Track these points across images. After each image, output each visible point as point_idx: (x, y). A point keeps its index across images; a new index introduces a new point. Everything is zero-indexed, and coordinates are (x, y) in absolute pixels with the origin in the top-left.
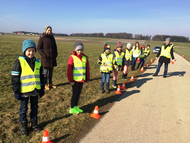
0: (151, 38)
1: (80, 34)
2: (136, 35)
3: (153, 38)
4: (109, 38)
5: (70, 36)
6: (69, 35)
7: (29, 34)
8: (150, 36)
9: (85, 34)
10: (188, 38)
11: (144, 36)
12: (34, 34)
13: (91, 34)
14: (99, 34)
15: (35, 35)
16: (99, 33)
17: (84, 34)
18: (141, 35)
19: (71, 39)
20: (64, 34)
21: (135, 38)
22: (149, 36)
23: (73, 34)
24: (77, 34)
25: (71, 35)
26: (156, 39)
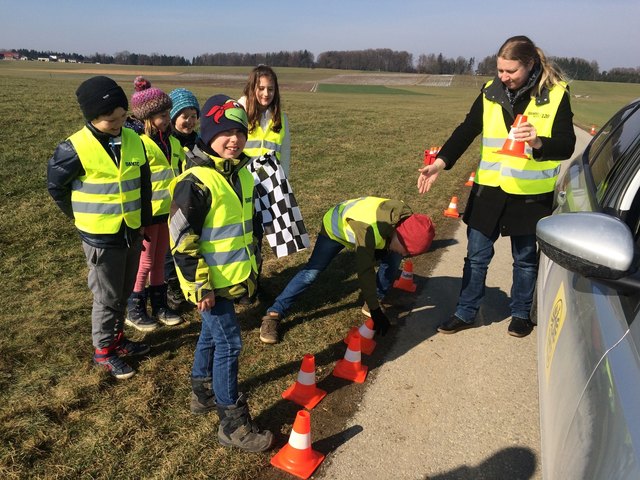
0: (475, 68)
1: (229, 55)
2: (424, 56)
3: (480, 65)
4: (331, 67)
5: (193, 65)
6: (191, 62)
7: (47, 60)
8: (472, 60)
9: (248, 55)
10: (596, 65)
11: (452, 60)
12: (64, 61)
13: (268, 56)
14: (295, 53)
15: (67, 61)
16: (298, 50)
17: (242, 55)
18: (441, 56)
19: (199, 75)
20: (171, 58)
21: (419, 66)
22: (468, 59)
23: (205, 56)
24: (217, 55)
25: (199, 62)
26: (491, 72)
